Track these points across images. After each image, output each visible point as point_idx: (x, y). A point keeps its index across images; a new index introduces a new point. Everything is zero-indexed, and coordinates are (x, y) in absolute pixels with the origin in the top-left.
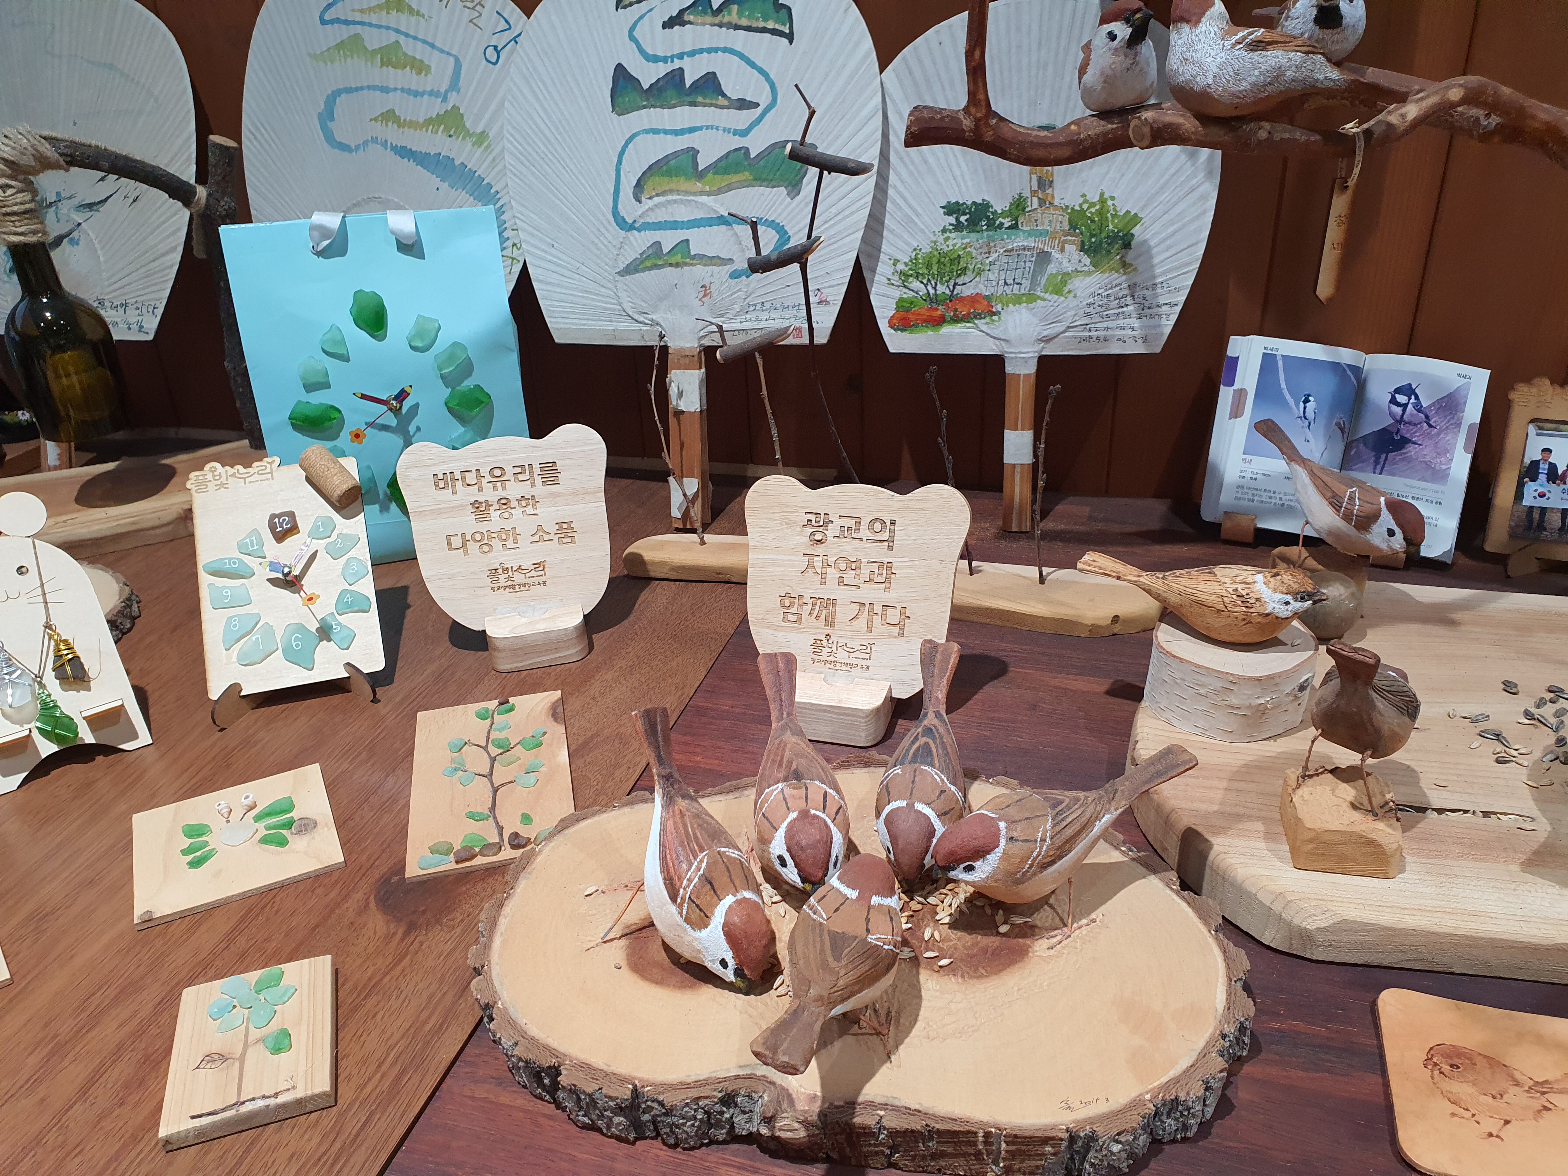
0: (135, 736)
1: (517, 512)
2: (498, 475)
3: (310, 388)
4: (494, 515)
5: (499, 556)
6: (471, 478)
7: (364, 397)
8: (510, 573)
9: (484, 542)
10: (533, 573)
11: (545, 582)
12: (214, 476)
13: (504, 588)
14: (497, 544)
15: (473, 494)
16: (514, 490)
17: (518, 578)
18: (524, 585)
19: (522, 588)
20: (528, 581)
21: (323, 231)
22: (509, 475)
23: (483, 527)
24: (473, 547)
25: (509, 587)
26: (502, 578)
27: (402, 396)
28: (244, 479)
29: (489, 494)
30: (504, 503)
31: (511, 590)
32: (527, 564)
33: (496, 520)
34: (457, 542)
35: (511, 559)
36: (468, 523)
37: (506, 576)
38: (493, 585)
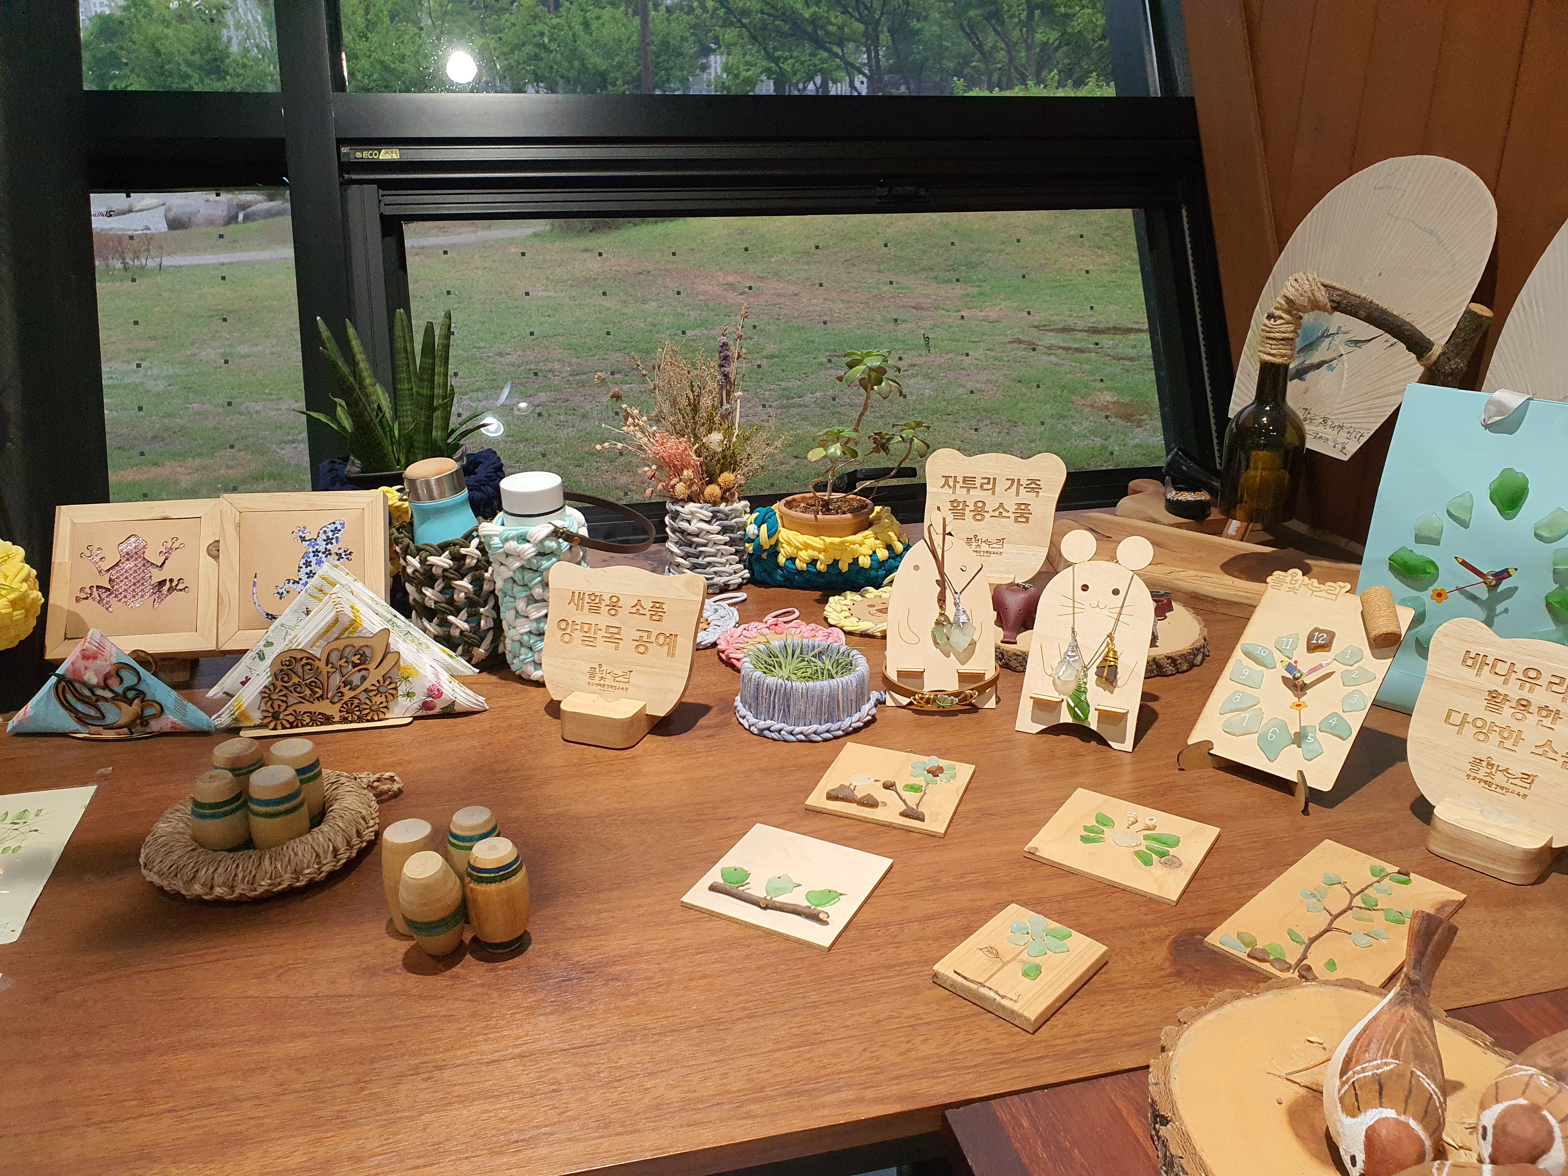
0: (1123, 741)
1: (1532, 719)
2: (1531, 676)
3: (1420, 539)
4: (1507, 710)
5: (1490, 749)
6: (1502, 668)
7: (1464, 563)
8: (1493, 771)
9: (1483, 730)
10: (1518, 781)
11: (1525, 796)
12: (1292, 580)
13: (1481, 781)
14: (1494, 738)
15: (1497, 684)
16: (1540, 697)
17: (1499, 778)
18: (1502, 788)
19: (1498, 790)
20: (1508, 785)
21: (1500, 407)
22: (1544, 681)
23: (1489, 717)
24: (1469, 730)
25: (1485, 782)
26: (1483, 771)
27: (1502, 575)
28: (1314, 591)
29: (1513, 690)
30: (1524, 705)
31: (1487, 786)
32: (1516, 770)
33: (1506, 715)
34: (1456, 718)
35: (1501, 758)
36: (1477, 708)
37: (1489, 771)
38: (1470, 773)
